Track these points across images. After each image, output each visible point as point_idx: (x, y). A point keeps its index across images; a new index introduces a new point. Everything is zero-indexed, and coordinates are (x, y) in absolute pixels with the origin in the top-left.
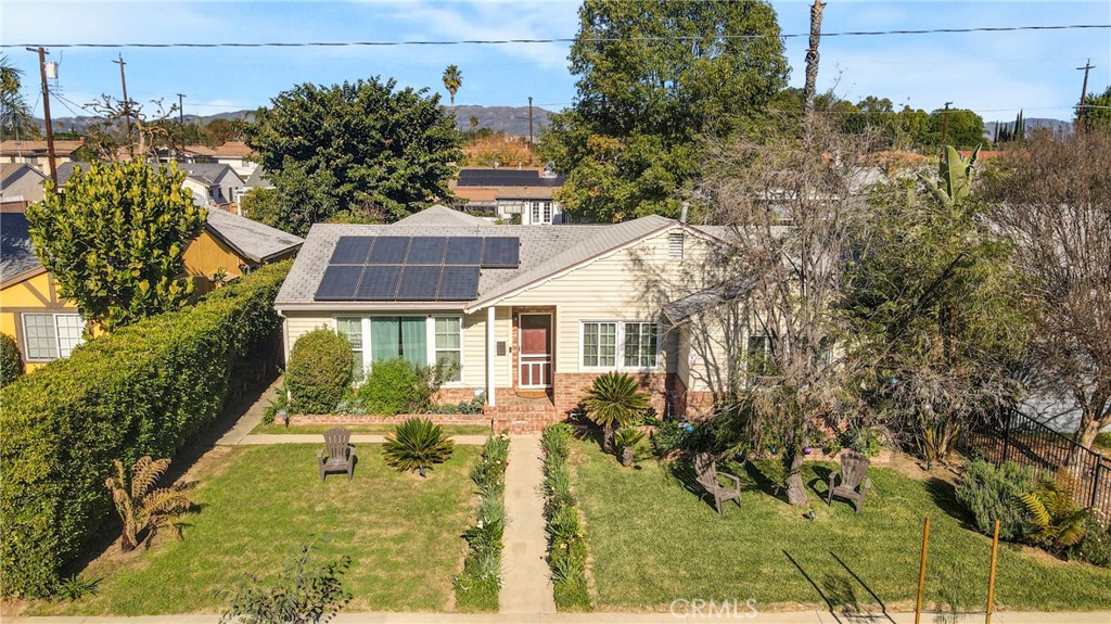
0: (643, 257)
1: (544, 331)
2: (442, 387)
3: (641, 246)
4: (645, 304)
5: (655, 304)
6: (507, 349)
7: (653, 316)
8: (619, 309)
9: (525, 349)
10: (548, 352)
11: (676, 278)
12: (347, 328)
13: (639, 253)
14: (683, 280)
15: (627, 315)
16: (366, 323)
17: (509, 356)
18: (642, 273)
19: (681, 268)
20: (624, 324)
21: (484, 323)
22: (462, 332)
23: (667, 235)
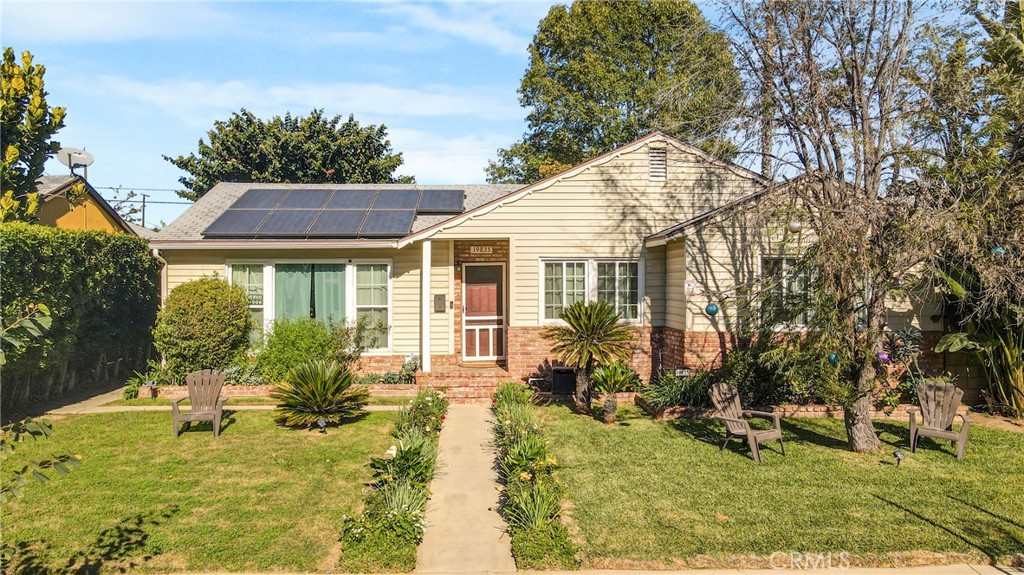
0: (617, 177)
1: (493, 287)
2: (362, 354)
3: (614, 163)
4: (621, 236)
5: (634, 237)
6: (448, 304)
7: (632, 253)
8: (589, 243)
9: (470, 310)
10: (499, 313)
11: (657, 203)
12: (243, 279)
13: (611, 171)
14: (668, 206)
15: (600, 250)
16: (269, 271)
17: (451, 313)
18: (617, 197)
19: (665, 191)
20: (596, 263)
21: (418, 271)
22: (391, 283)
23: (646, 149)
